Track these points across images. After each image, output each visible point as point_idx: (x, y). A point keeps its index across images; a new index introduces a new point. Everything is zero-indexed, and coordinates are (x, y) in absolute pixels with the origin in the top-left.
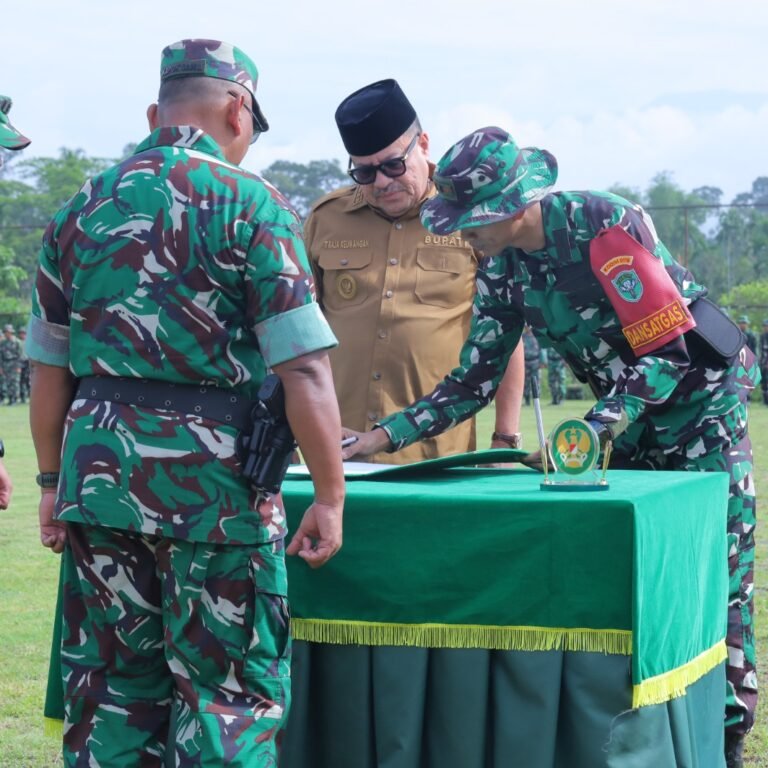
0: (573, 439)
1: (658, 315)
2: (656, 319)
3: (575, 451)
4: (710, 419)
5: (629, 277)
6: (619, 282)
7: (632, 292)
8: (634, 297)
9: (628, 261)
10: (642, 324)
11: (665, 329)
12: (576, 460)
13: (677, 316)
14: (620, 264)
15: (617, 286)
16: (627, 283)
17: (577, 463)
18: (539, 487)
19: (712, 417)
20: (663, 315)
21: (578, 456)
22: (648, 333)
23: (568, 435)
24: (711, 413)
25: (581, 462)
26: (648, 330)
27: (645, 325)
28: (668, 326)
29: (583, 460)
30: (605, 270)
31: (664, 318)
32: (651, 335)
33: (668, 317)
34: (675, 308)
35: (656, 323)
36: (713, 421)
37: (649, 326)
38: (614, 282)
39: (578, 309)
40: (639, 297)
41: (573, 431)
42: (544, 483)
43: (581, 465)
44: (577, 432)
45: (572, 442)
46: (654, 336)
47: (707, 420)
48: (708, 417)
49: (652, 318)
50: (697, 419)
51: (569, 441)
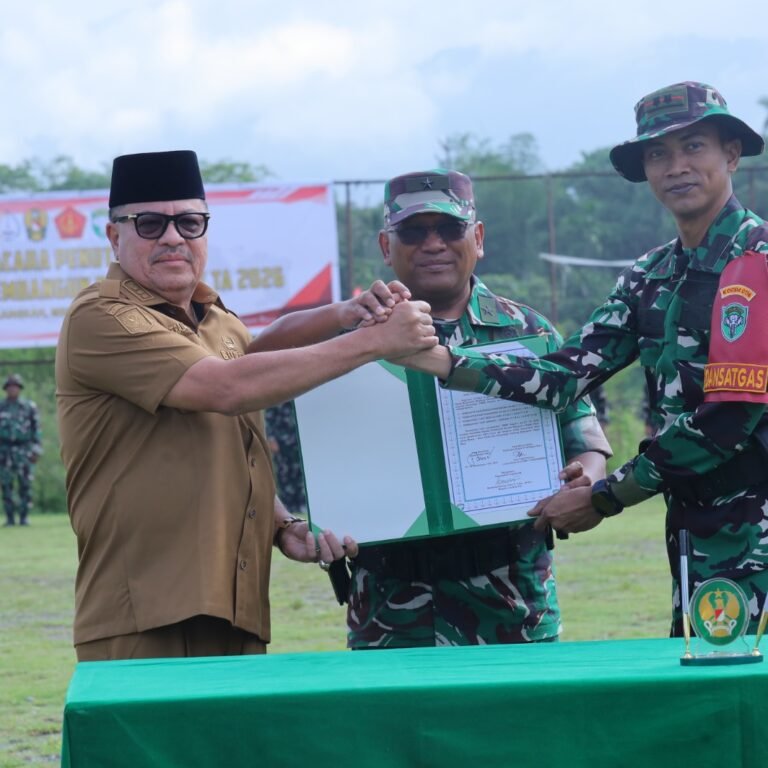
0: (719, 603)
1: (740, 368)
2: (735, 370)
3: (722, 617)
4: (753, 565)
5: (739, 312)
6: (728, 312)
7: (732, 328)
8: (732, 335)
9: (749, 295)
10: (720, 367)
11: (737, 386)
12: (724, 627)
13: (757, 381)
14: (740, 294)
15: (724, 315)
16: (734, 318)
17: (725, 631)
18: (678, 662)
19: (756, 562)
20: (743, 371)
21: (725, 623)
22: (720, 380)
23: (712, 599)
24: (756, 557)
25: (729, 630)
26: (722, 377)
27: (722, 370)
28: (741, 384)
29: (732, 627)
30: (724, 292)
31: (742, 374)
32: (720, 384)
33: (747, 375)
34: (761, 372)
35: (732, 373)
36: (756, 568)
37: (724, 374)
38: (724, 309)
39: (681, 329)
40: (735, 338)
41: (718, 594)
42: (685, 657)
43: (730, 633)
44: (723, 594)
45: (718, 608)
46: (723, 386)
47: (749, 565)
48: (751, 561)
49: (732, 367)
50: (740, 559)
51: (714, 605)
